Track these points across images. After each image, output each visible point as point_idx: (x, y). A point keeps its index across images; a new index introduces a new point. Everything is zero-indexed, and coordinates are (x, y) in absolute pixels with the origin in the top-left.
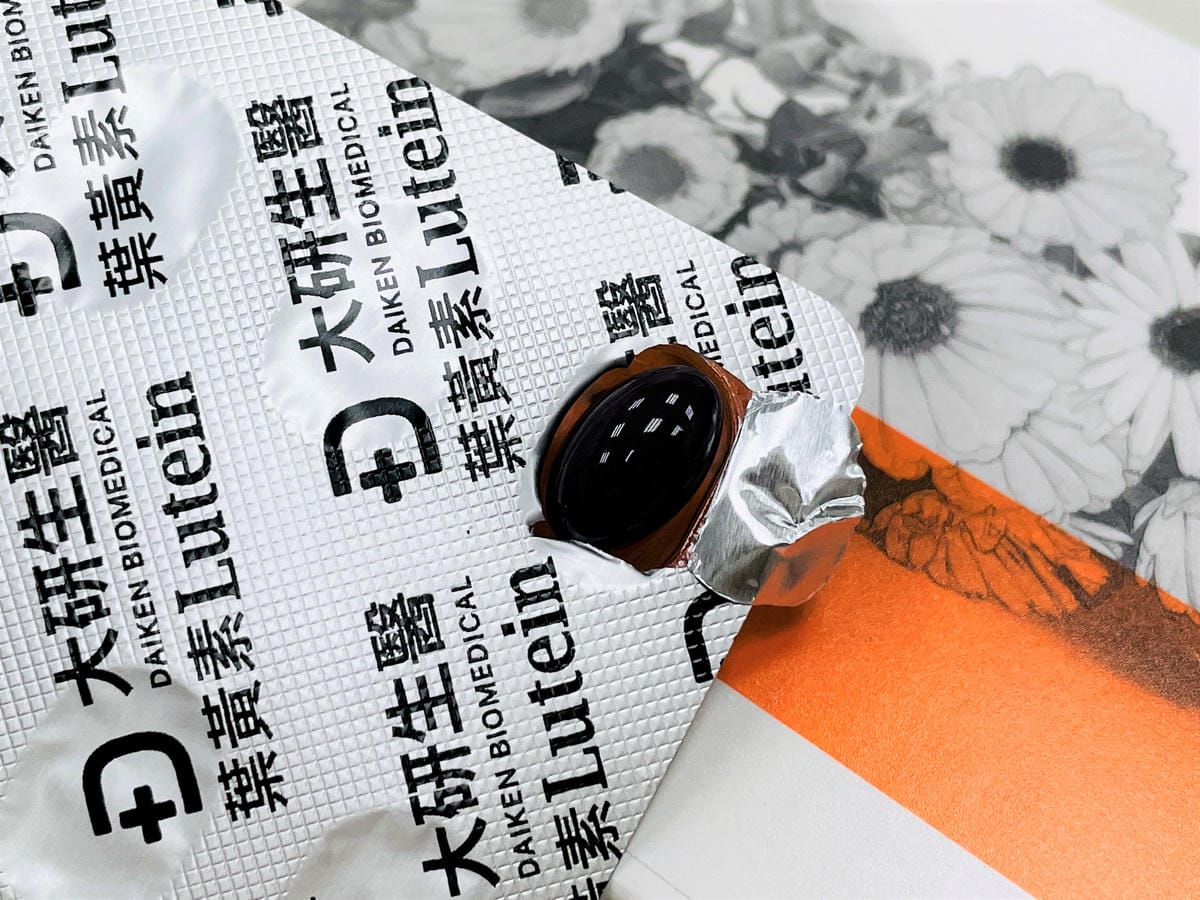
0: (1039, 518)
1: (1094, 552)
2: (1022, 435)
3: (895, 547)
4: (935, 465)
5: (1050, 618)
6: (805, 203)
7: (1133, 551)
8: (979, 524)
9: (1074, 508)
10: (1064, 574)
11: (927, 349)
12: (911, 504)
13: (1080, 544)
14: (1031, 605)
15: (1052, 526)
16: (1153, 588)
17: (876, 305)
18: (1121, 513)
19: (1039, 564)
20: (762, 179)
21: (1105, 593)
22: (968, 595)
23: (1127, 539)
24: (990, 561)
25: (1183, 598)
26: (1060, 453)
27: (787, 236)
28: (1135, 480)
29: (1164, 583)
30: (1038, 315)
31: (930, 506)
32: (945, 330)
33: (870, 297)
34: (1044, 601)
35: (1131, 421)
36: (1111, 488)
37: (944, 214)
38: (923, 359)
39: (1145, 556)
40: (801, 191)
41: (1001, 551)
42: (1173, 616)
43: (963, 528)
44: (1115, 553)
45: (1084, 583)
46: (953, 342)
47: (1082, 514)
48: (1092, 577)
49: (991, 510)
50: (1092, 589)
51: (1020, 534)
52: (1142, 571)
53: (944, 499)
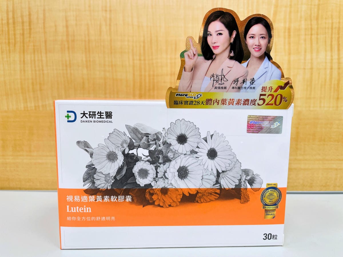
0: (210, 189)
1: (217, 188)
2: (203, 180)
3: (199, 201)
4: (197, 189)
5: (217, 199)
6: (162, 165)
7: (220, 186)
8: (205, 194)
9: (212, 185)
10: (216, 193)
11: (187, 176)
12: (198, 196)
13: (216, 189)
14: (215, 199)
15: (212, 188)
16: (224, 188)
17: (179, 174)
18: (217, 182)
19: (213, 193)
20: (155, 165)
21: (221, 192)
22: (209, 202)
23: (219, 185)
24: (209, 197)
25: (228, 188)
26: (207, 179)
27: (164, 171)
28: (216, 177)
29: (225, 187)
30: (195, 162)
31: (200, 195)
32: (188, 172)
33: (177, 173)
34: (216, 198)
35: (212, 170)
36: (214, 180)
37: (177, 155)
38: (188, 177)
39: (222, 186)
40: (160, 163)
41: (209, 195)
42: (227, 190)
43: (204, 195)
44: (219, 187)
45: (218, 193)
46: (189, 173)
47: (214, 185)
48: (218, 191)
49: (205, 191)
50: (219, 193)
51: (210, 192)
52: (223, 187)
53: (200, 193)
